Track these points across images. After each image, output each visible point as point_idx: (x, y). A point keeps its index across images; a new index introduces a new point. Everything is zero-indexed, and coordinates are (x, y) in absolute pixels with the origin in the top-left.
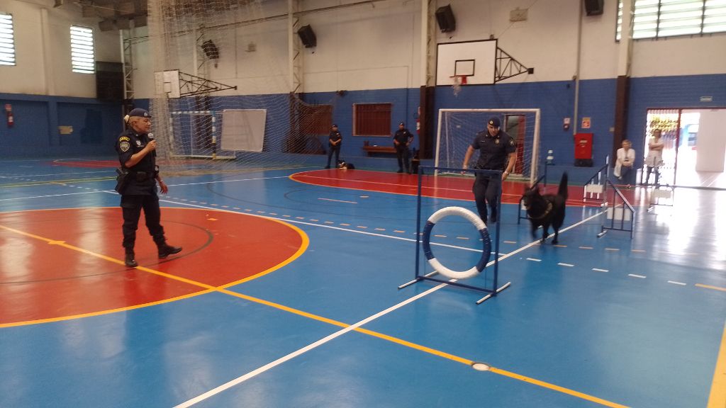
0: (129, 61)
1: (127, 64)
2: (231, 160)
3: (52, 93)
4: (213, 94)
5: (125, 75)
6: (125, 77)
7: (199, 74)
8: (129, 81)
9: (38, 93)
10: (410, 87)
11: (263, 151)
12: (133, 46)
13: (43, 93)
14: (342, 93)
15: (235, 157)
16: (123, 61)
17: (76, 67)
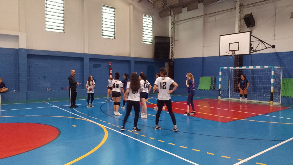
0: (173, 36)
3: (133, 56)
5: (171, 44)
6: (171, 45)
8: (173, 48)
9: (125, 56)
12: (176, 26)
13: (127, 55)
16: (170, 36)
17: (144, 40)
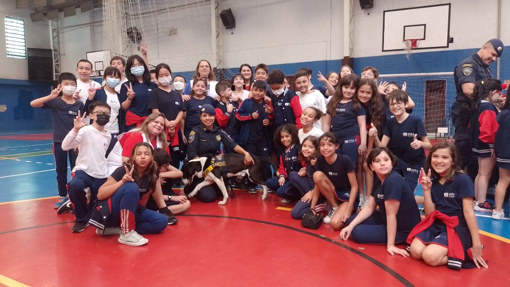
0: (57, 48)
1: (55, 50)
5: (54, 60)
8: (58, 65)
12: (60, 35)
16: (52, 48)
17: (9, 53)
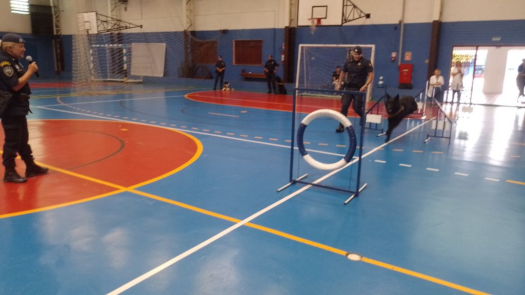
0: (56, 4)
1: (55, 7)
2: (139, 83)
4: (124, 31)
5: (54, 15)
6: (54, 17)
7: (112, 15)
8: (58, 21)
10: (276, 27)
11: (164, 76)
14: (225, 32)
15: (141, 81)
16: (52, 5)
17: (14, 9)
